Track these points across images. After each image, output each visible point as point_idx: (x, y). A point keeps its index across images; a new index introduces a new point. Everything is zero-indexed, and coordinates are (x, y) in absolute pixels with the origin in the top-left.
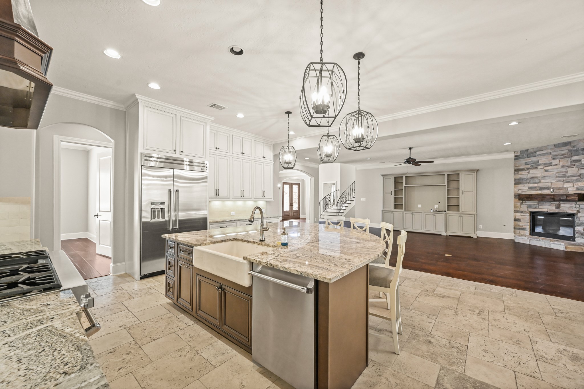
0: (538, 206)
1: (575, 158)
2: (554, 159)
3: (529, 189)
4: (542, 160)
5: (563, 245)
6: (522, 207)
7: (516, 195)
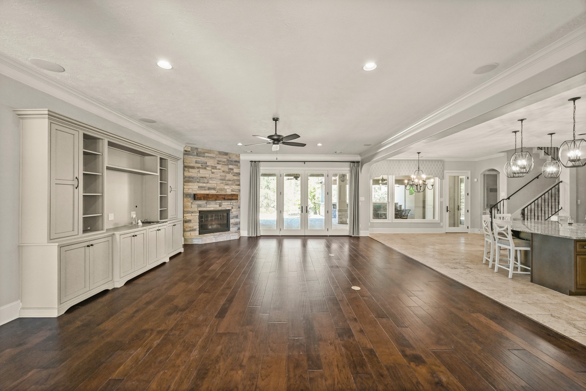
0: (207, 206)
1: (231, 167)
2: (218, 163)
3: (199, 188)
4: (211, 162)
6: (192, 207)
7: (187, 193)
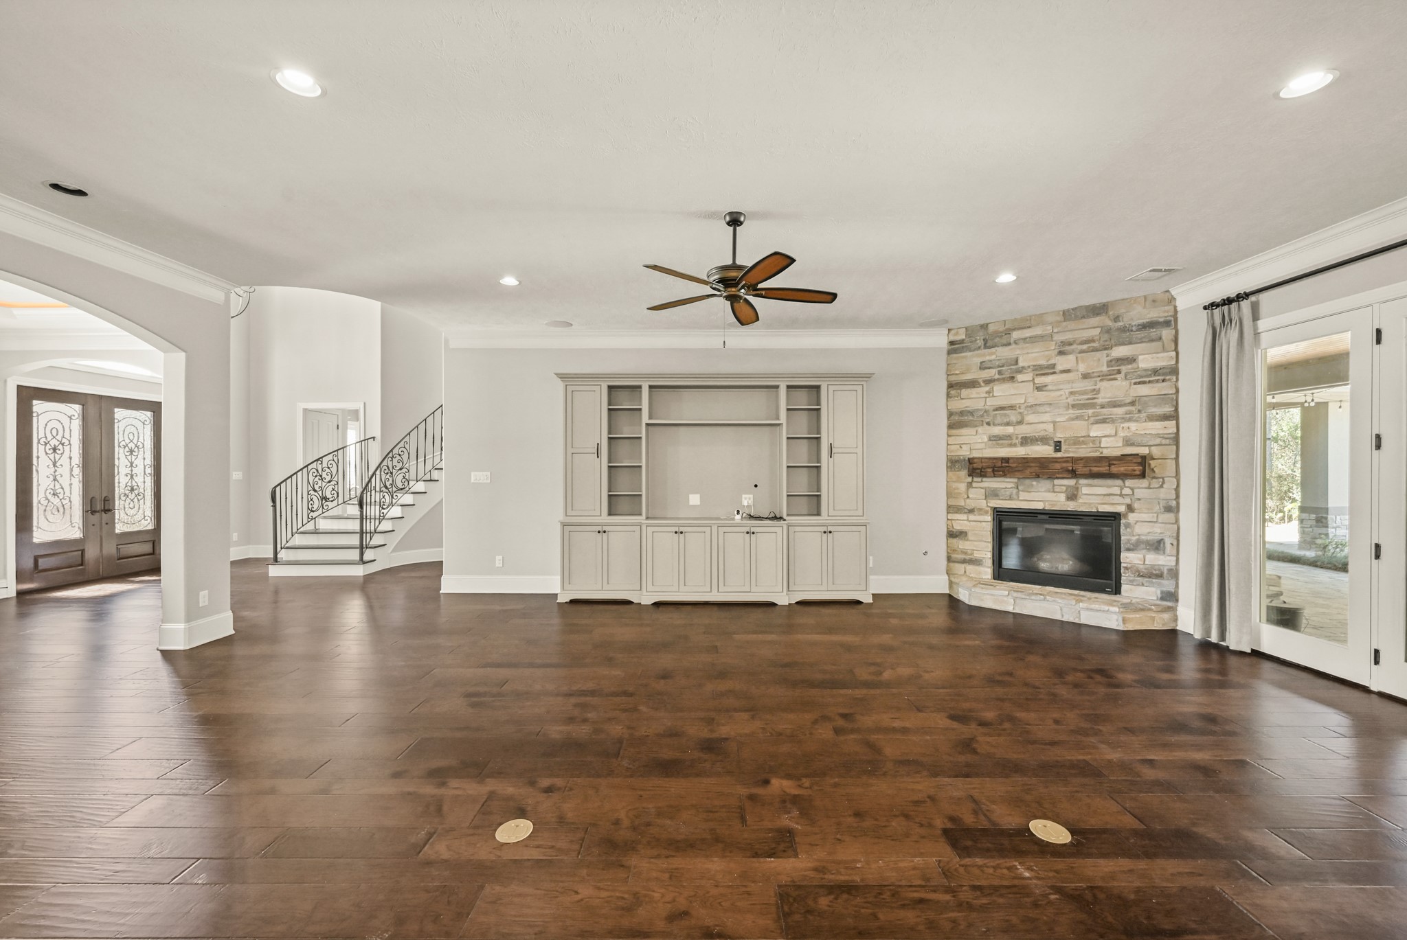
0: (1018, 494)
1: (1120, 351)
2: (1061, 353)
3: (991, 442)
4: (1029, 356)
5: (1115, 613)
6: (970, 496)
7: (953, 458)
